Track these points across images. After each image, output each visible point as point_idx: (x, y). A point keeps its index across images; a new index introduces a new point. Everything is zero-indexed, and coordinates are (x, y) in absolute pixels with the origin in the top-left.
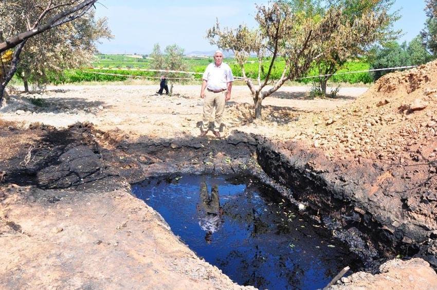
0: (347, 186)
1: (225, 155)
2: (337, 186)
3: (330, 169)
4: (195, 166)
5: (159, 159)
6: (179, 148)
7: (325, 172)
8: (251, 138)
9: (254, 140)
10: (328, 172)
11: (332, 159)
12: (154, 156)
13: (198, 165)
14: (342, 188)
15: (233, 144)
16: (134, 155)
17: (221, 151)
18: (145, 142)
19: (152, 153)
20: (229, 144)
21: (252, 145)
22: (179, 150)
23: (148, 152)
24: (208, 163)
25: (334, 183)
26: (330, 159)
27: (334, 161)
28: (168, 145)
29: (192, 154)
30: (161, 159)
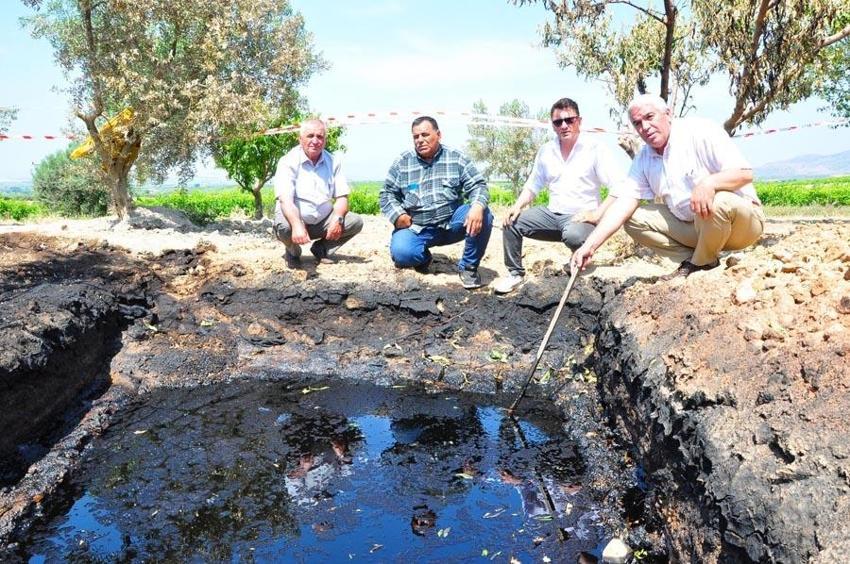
0: (793, 488)
1: (498, 338)
2: (750, 478)
3: (743, 392)
4: (391, 362)
5: (308, 335)
6: (367, 310)
7: (720, 401)
8: (592, 292)
9: (597, 297)
10: (732, 403)
11: (768, 343)
12: (296, 327)
13: (402, 361)
14: (766, 495)
15: (531, 308)
16: (238, 318)
17: (491, 326)
18: (279, 288)
19: (291, 318)
20: (524, 306)
21: (588, 312)
22: (369, 314)
23: (279, 313)
24: (436, 358)
25: (741, 458)
26: (759, 344)
27: (774, 353)
28: (335, 299)
29: (404, 330)
30: (312, 337)
